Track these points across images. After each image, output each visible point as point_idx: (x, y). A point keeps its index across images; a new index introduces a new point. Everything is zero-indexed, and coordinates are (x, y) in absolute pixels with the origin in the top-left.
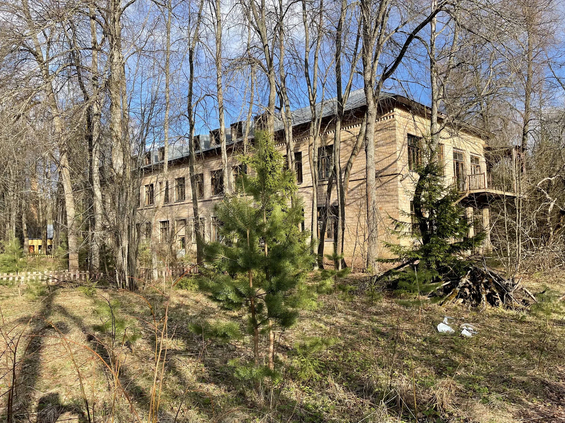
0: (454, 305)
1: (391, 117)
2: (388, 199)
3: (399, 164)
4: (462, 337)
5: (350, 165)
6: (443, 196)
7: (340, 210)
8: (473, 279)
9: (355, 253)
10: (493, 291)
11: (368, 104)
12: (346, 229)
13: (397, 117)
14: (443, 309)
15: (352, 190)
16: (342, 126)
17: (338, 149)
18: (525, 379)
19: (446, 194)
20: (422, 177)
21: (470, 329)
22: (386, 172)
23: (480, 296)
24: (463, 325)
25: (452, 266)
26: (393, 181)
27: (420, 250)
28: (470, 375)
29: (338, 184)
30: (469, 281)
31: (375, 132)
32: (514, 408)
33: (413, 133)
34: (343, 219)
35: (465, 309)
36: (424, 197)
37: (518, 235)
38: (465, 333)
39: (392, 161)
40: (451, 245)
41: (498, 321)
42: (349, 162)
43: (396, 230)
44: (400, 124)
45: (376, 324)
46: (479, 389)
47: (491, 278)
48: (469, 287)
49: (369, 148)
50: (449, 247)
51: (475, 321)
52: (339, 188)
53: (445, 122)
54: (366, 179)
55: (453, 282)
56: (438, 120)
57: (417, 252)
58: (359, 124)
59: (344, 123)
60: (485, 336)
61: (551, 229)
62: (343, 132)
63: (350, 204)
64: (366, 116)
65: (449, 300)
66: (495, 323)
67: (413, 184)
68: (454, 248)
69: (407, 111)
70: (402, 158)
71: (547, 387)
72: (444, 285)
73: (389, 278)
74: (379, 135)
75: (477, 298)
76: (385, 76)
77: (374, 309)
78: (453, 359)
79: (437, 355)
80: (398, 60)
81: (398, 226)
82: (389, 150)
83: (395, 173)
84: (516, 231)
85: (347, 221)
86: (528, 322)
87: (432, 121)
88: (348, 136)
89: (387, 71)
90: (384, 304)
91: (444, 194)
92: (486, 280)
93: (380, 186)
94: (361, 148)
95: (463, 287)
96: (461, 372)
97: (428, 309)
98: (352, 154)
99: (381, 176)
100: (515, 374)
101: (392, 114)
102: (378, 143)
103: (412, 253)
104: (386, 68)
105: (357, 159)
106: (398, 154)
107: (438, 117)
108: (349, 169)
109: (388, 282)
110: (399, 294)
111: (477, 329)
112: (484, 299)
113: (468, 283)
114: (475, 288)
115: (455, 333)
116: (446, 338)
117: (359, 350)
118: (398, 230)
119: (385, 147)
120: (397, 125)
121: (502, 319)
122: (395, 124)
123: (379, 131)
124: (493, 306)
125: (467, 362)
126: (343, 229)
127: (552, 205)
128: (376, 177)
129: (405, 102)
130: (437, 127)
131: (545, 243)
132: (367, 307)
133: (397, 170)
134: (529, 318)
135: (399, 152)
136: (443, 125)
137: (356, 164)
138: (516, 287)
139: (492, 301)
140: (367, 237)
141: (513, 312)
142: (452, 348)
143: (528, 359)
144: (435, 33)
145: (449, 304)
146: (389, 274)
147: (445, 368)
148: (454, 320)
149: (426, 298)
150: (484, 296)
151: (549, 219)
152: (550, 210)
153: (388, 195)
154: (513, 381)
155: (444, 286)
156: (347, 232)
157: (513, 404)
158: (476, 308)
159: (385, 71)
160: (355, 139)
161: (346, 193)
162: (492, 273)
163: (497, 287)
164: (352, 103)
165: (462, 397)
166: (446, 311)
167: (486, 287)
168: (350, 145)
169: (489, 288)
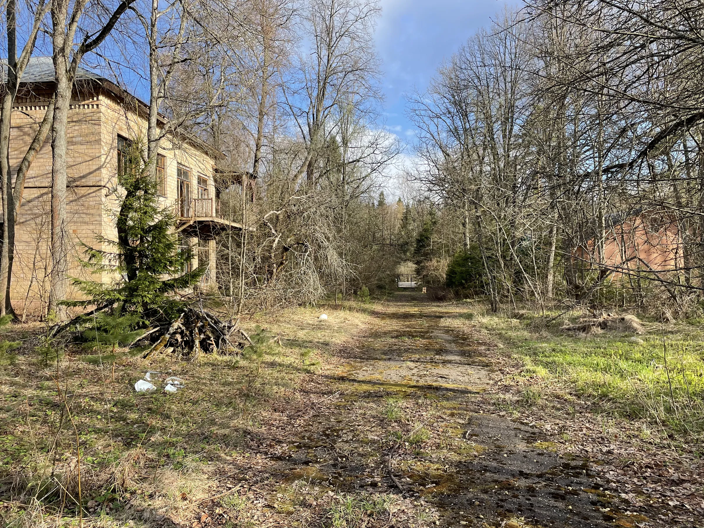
0: (161, 356)
1: (95, 106)
2: (87, 219)
3: (105, 173)
4: (165, 394)
5: (27, 164)
6: (157, 221)
7: (6, 229)
8: (187, 323)
9: (30, 295)
10: (208, 336)
11: (57, 79)
12: (15, 259)
13: (103, 109)
14: (147, 362)
15: (29, 202)
16: (17, 105)
17: (6, 137)
18: (227, 431)
19: (160, 218)
20: (130, 194)
21: (176, 382)
22: (84, 182)
23: (193, 342)
24: (169, 380)
25: (161, 307)
26: (94, 194)
27: (124, 289)
28: (167, 438)
29: (5, 190)
30: (181, 326)
31: (69, 122)
32: (210, 468)
33: (125, 134)
34: (12, 243)
35: (174, 360)
36: (131, 219)
37: (242, 272)
38: (169, 388)
39: (95, 167)
40: (164, 282)
41: (210, 369)
42: (25, 159)
43: (91, 262)
44: (107, 119)
45: (46, 393)
46: (174, 454)
47: (207, 320)
48: (182, 333)
49: (57, 143)
50: (161, 284)
51: (184, 373)
52: (5, 197)
53: (167, 127)
54: (52, 187)
55: (162, 327)
56: (157, 124)
57: (120, 291)
58: (44, 106)
59: (19, 101)
60: (191, 389)
61: (275, 265)
62: (18, 113)
63: (26, 221)
64: (54, 97)
65: (156, 350)
66: (206, 373)
67: (117, 201)
68: (167, 286)
69: (118, 104)
70: (108, 165)
71: (249, 436)
72: (151, 332)
73: (76, 328)
74: (76, 128)
75: (190, 345)
76: (86, 48)
77: (47, 372)
78: (149, 422)
79: (129, 421)
80: (106, 30)
81: (93, 256)
82: (90, 151)
83: (99, 184)
84: (241, 267)
85: (18, 246)
86: (241, 367)
87: (149, 124)
88: (26, 121)
89: (89, 41)
90: (64, 364)
91: (158, 218)
92: (201, 324)
93: (75, 200)
94: (46, 142)
95: (175, 333)
96: (156, 438)
97: (127, 365)
98: (30, 149)
99: (77, 186)
100: (217, 427)
101: (97, 103)
102: (74, 139)
103: (111, 293)
104: (88, 37)
105: (38, 156)
106: (103, 159)
107: (158, 120)
108: (24, 169)
109: (75, 333)
110: (89, 348)
111: (184, 382)
112: (197, 346)
113: (180, 328)
114: (188, 333)
115: (156, 390)
116: (143, 398)
117: (12, 434)
118: (93, 261)
119: (85, 147)
120: (103, 119)
121: (214, 367)
122: (99, 118)
123: (75, 122)
124: (206, 353)
125: (166, 423)
126: (11, 259)
127: (277, 240)
128: (67, 187)
129: (116, 91)
130: (157, 132)
131: (268, 280)
132: (37, 370)
133: (101, 180)
134: (243, 363)
135: (105, 156)
136: (164, 132)
137: (37, 164)
138: (232, 329)
139: (205, 347)
140: (49, 271)
141: (227, 358)
142: (149, 409)
143: (234, 408)
144: (156, 11)
145: (155, 355)
146: (77, 322)
147: (137, 435)
148: (159, 375)
149: (127, 350)
150: (197, 342)
151: (273, 255)
152: (274, 246)
153: (86, 214)
154: (214, 436)
155: (151, 334)
156: (18, 263)
157: (210, 463)
158: (187, 357)
159: (85, 40)
160: (36, 127)
161: (17, 205)
162: (208, 315)
163: (214, 331)
164: (35, 73)
165: (152, 467)
166: (151, 364)
167: (201, 331)
168: (29, 135)
169: (204, 333)
